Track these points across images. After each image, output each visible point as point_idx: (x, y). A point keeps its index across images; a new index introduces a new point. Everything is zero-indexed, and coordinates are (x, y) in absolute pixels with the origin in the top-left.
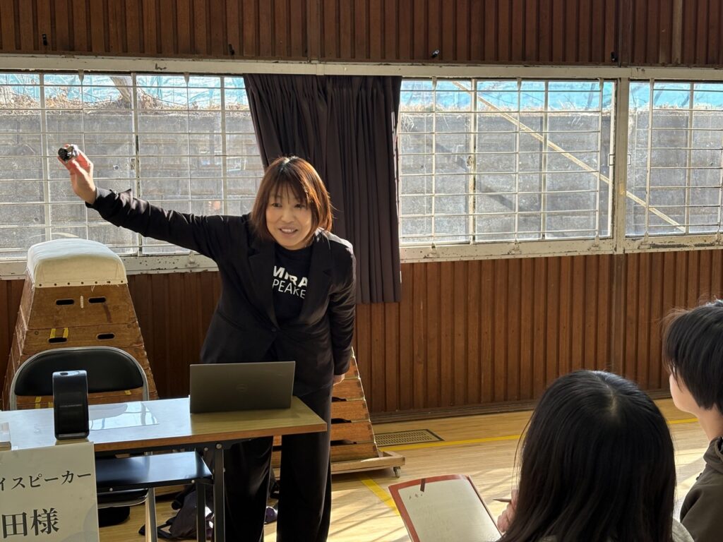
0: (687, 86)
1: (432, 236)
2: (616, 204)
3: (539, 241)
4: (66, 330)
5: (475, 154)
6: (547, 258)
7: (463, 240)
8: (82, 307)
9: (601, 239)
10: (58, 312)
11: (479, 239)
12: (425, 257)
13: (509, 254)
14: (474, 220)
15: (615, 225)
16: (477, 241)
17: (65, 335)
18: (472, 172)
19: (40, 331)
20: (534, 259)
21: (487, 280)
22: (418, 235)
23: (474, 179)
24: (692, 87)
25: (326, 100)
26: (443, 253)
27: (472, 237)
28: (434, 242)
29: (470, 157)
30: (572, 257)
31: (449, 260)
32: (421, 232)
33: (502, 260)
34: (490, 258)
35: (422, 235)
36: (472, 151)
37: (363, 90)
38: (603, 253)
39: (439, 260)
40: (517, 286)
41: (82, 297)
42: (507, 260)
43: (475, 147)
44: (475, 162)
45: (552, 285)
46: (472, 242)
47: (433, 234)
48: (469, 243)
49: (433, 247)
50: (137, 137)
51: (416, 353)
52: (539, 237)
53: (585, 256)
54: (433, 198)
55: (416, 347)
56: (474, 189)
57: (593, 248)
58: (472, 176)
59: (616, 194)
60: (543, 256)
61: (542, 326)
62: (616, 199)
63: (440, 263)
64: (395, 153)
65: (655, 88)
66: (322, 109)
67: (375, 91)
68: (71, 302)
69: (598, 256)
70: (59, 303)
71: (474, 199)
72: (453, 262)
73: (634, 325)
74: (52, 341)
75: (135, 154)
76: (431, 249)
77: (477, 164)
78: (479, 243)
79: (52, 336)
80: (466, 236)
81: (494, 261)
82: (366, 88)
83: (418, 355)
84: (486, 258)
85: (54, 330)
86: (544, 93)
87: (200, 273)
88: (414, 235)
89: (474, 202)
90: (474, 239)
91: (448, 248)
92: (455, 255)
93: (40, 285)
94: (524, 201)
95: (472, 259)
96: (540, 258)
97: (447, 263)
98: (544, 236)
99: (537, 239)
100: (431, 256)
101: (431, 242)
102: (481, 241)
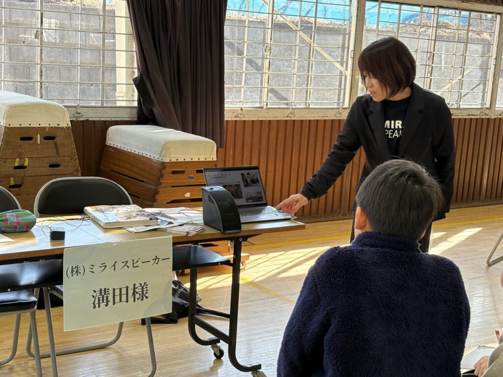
0: (397, 6)
1: (241, 102)
2: (352, 85)
3: (306, 108)
4: (27, 159)
5: (271, 44)
6: (310, 121)
7: (258, 105)
8: (39, 143)
9: (343, 109)
10: (21, 146)
12: (236, 117)
13: (287, 116)
14: (268, 91)
15: (351, 99)
16: (268, 106)
17: (26, 164)
18: (268, 57)
19: (8, 160)
20: (302, 121)
21: (273, 134)
23: (270, 62)
24: (400, 7)
26: (247, 114)
27: (265, 104)
28: (242, 106)
29: (267, 46)
30: (325, 120)
31: (251, 119)
33: (283, 120)
34: (276, 119)
36: (269, 42)
38: (343, 118)
39: (244, 119)
40: (291, 140)
41: (39, 136)
42: (286, 121)
43: (271, 39)
44: (270, 50)
45: (312, 139)
46: (265, 107)
47: (242, 100)
48: (262, 108)
49: (242, 110)
50: (42, 13)
52: (306, 105)
53: (332, 120)
54: (243, 74)
56: (269, 69)
57: (337, 115)
58: (268, 60)
59: (353, 78)
60: (308, 119)
61: (304, 168)
62: (353, 82)
63: (245, 121)
65: (381, 6)
68: (30, 139)
69: (340, 120)
70: (22, 139)
71: (269, 77)
72: (253, 121)
73: (357, 168)
74: (16, 168)
75: (39, 27)
76: (240, 111)
77: (272, 51)
78: (270, 108)
79: (16, 165)
80: (260, 103)
81: (278, 121)
84: (273, 119)
85: (18, 160)
86: (315, 4)
87: (83, 121)
89: (269, 79)
90: (267, 105)
91: (250, 111)
92: (254, 116)
93: (9, 125)
94: (299, 79)
95: (265, 119)
96: (306, 120)
97: (249, 121)
98: (309, 105)
99: (304, 107)
100: (240, 115)
101: (240, 106)
102: (271, 106)
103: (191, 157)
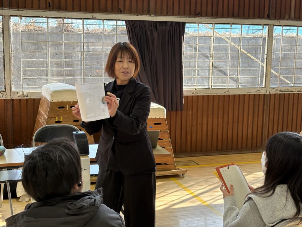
0: (296, 28)
2: (267, 74)
3: (237, 88)
5: (213, 53)
6: (239, 95)
7: (207, 87)
9: (261, 88)
11: (213, 87)
12: (192, 94)
13: (225, 93)
14: (212, 79)
15: (266, 82)
18: (212, 60)
20: (234, 95)
21: (216, 103)
22: (190, 85)
23: (212, 63)
24: (298, 28)
25: (157, 30)
26: (199, 92)
28: (196, 88)
29: (211, 54)
30: (249, 95)
32: (191, 84)
33: (222, 95)
34: (218, 94)
35: (191, 85)
37: (171, 28)
38: (261, 93)
39: (198, 95)
40: (227, 106)
42: (224, 95)
43: (213, 51)
45: (241, 106)
46: (211, 88)
50: (84, 44)
51: (188, 131)
52: (237, 86)
53: (254, 95)
54: (196, 70)
55: (188, 129)
56: (212, 67)
57: (257, 91)
59: (267, 70)
61: (237, 122)
62: (267, 72)
64: (182, 52)
65: (283, 29)
66: (155, 34)
67: (176, 28)
69: (259, 94)
72: (203, 96)
73: (272, 122)
75: (83, 50)
77: (214, 57)
82: (172, 27)
83: (189, 132)
84: (216, 94)
86: (240, 30)
88: (188, 85)
91: (201, 90)
94: (231, 72)
95: (210, 95)
96: (237, 95)
97: (201, 96)
100: (195, 93)
103: (151, 116)
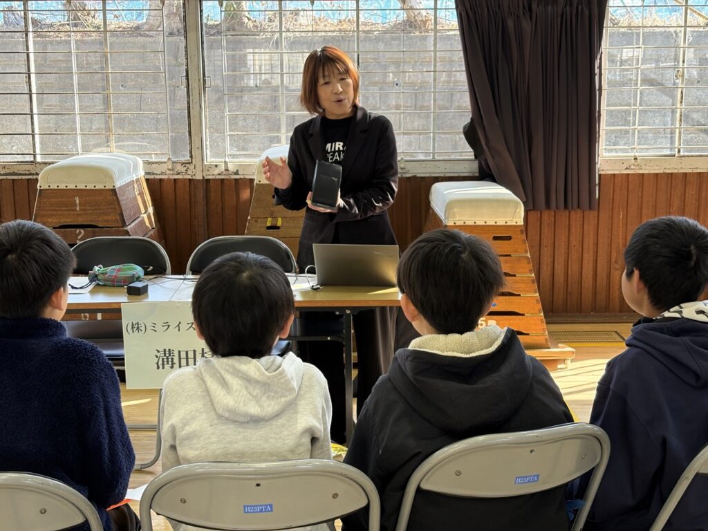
4: (280, 220)
5: (683, 69)
7: (668, 152)
10: (273, 204)
11: (685, 152)
12: (627, 168)
14: (680, 133)
16: (682, 154)
17: (279, 223)
18: (680, 86)
19: (259, 220)
22: (622, 147)
25: (531, 18)
26: (645, 165)
27: (677, 150)
28: (636, 154)
29: (678, 71)
31: (652, 172)
34: (695, 171)
35: (626, 147)
36: (681, 66)
37: (568, 7)
39: (641, 172)
44: (683, 76)
47: (635, 146)
48: (674, 156)
49: (636, 159)
51: (613, 260)
54: (638, 110)
58: (680, 90)
63: (643, 174)
66: (527, 26)
67: (580, 8)
71: (681, 112)
72: (657, 174)
74: (269, 228)
76: (633, 161)
78: (684, 156)
79: (269, 224)
80: (671, 149)
81: (699, 174)
82: (571, 5)
83: (616, 262)
84: (691, 171)
87: (409, 178)
88: (617, 147)
89: (681, 115)
90: (679, 151)
91: (651, 160)
92: (659, 168)
93: (260, 182)
95: (676, 171)
97: (649, 174)
100: (633, 167)
101: (633, 154)
102: (686, 154)
103: (485, 219)
